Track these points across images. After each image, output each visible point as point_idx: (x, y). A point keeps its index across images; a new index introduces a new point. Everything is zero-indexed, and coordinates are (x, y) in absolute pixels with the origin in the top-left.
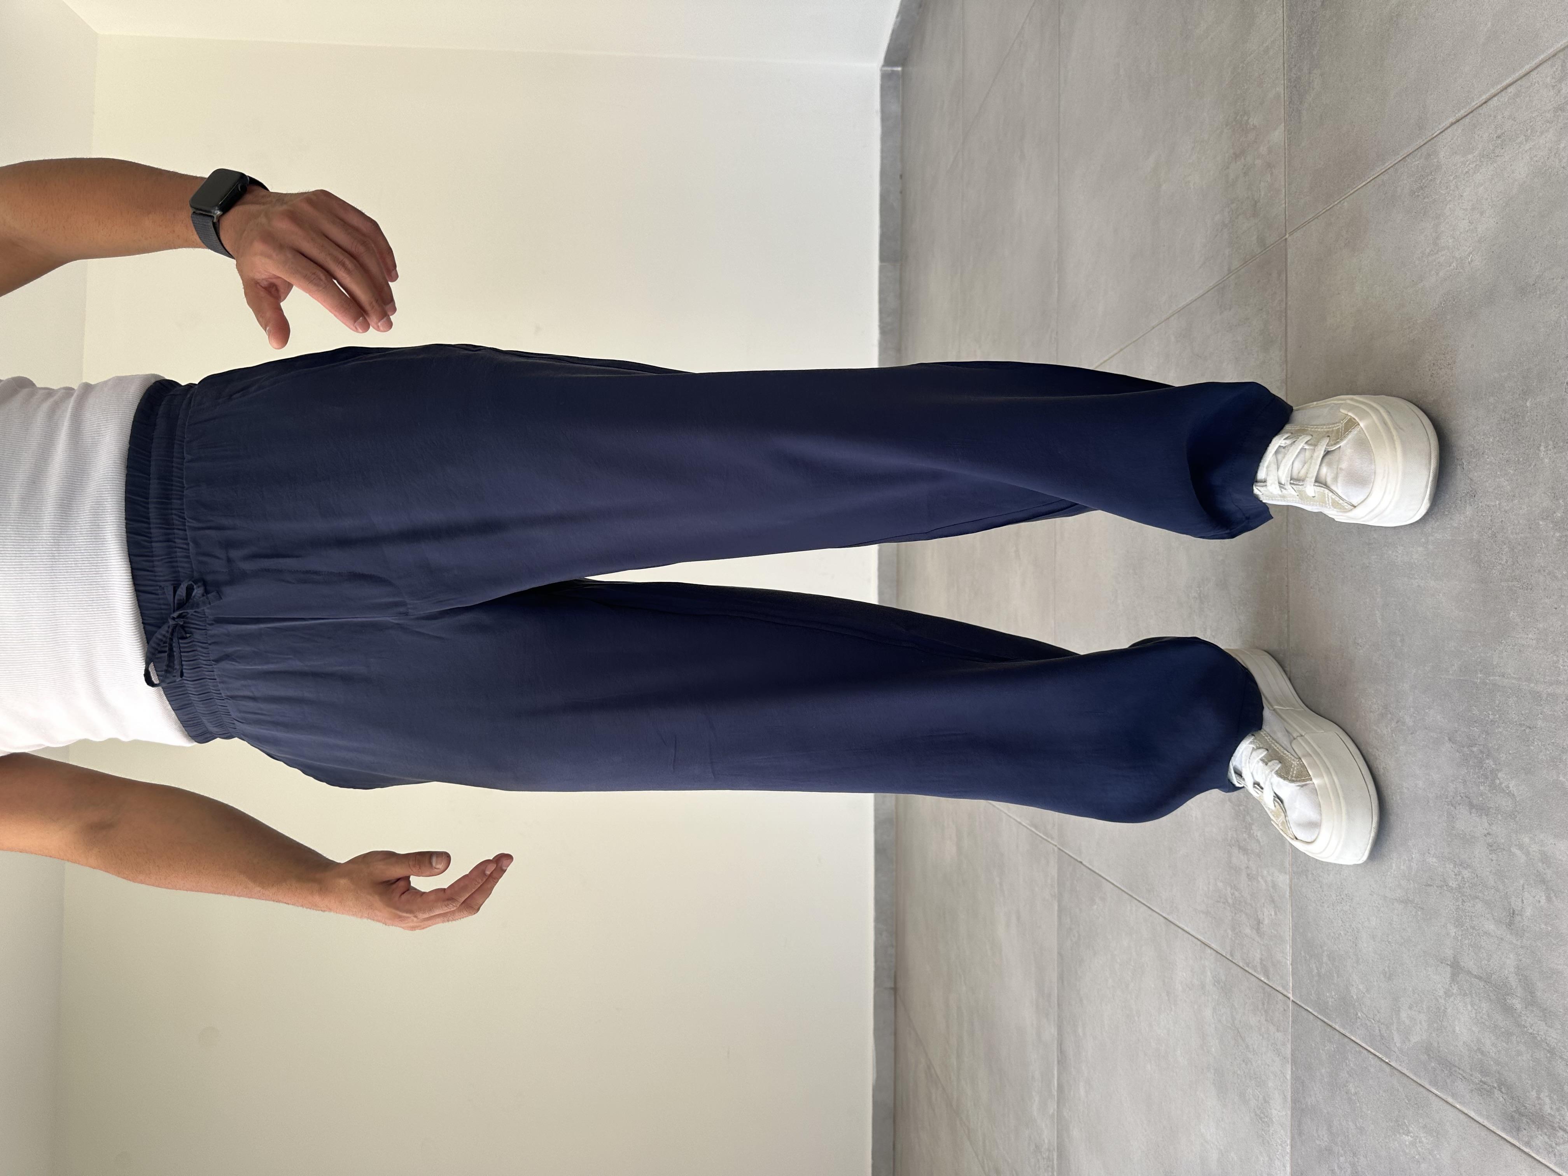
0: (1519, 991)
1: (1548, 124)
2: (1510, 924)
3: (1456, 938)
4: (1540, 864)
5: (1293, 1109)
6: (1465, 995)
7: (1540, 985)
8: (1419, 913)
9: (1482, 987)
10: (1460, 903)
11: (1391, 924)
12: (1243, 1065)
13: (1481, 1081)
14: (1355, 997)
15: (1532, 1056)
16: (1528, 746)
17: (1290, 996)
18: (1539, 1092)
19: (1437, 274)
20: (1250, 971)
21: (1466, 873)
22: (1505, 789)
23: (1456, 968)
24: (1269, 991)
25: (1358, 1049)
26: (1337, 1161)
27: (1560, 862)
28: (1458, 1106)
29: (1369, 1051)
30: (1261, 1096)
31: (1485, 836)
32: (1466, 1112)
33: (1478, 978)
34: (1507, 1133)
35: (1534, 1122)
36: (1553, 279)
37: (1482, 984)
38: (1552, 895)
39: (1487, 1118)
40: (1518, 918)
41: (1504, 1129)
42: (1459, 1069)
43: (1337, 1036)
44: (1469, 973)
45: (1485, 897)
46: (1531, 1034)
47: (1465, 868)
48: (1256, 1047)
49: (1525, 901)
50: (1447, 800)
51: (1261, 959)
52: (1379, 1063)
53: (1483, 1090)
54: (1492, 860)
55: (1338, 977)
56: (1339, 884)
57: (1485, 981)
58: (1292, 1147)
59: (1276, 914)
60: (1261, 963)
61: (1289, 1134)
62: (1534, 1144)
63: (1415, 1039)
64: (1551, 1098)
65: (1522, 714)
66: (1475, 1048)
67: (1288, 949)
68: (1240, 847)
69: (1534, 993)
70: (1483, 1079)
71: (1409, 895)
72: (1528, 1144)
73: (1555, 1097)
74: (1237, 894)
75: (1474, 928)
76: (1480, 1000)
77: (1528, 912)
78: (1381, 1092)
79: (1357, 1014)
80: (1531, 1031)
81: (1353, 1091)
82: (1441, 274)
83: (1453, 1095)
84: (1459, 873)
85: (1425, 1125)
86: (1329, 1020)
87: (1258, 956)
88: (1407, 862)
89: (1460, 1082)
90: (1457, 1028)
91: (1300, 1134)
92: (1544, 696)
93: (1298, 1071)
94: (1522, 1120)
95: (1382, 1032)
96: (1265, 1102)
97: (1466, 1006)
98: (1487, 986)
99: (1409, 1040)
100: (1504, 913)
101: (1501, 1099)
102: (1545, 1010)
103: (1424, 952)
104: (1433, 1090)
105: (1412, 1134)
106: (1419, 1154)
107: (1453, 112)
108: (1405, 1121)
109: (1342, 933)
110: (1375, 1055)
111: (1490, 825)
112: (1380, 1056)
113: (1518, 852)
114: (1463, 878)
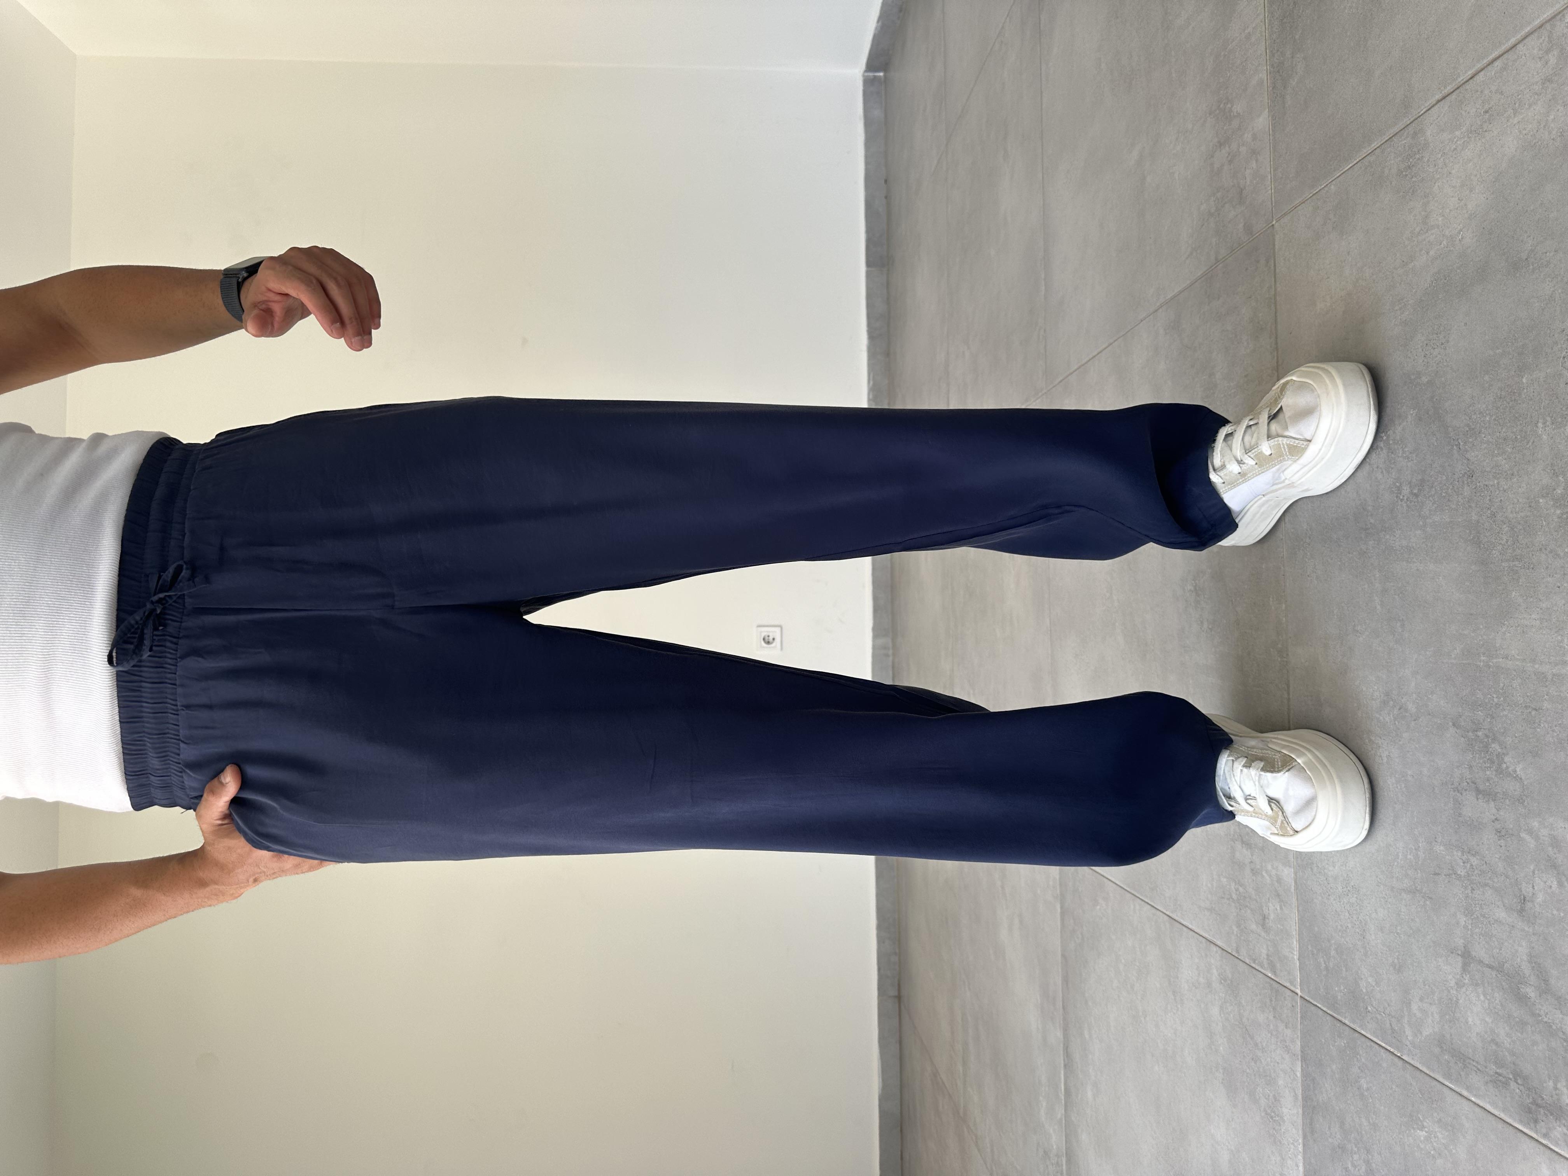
0: (1533, 980)
1: (1536, 96)
2: (1521, 911)
3: (1465, 927)
4: (1550, 849)
5: (1304, 1107)
6: (1477, 985)
7: (1554, 972)
8: (1428, 903)
9: (1494, 976)
10: (1469, 891)
11: (1399, 915)
12: (1253, 1064)
13: (1496, 1073)
14: (1364, 991)
15: (1548, 1045)
16: (1534, 728)
17: (1298, 991)
18: (1556, 1082)
19: (1428, 253)
20: (1257, 968)
21: (1475, 861)
22: (1512, 772)
23: (1467, 956)
24: (1277, 988)
25: (1369, 1043)
26: (1350, 1159)
28: (1473, 1099)
29: (1380, 1046)
30: (1271, 1095)
31: (1493, 822)
32: (1481, 1104)
33: (1490, 968)
34: (1524, 1125)
35: (1552, 1114)
36: (1546, 253)
37: (1494, 973)
39: (1504, 1111)
40: (1529, 905)
41: (1521, 1122)
42: (1473, 1060)
43: (1347, 1031)
44: (1481, 962)
45: (1495, 885)
46: (1546, 1022)
47: (1474, 855)
48: (1264, 1044)
49: (1536, 888)
50: (1453, 786)
51: (1268, 955)
52: (1391, 1057)
53: (1499, 1082)
54: (1501, 846)
55: (1347, 971)
56: (1346, 876)
57: (1498, 971)
58: (1304, 1145)
59: (1281, 908)
60: (1268, 959)
61: (1300, 1132)
62: (1553, 1137)
63: (1427, 1031)
65: (1528, 696)
66: (1489, 1039)
67: (1295, 944)
68: (1243, 842)
69: (1548, 981)
70: (1498, 1071)
71: (1417, 885)
72: (1545, 1136)
74: (1241, 889)
75: (1484, 917)
76: (1492, 990)
77: (1540, 898)
79: (1367, 1008)
80: (1545, 1020)
81: (1365, 1086)
82: (1432, 253)
83: (1468, 1088)
84: (1468, 861)
85: (1440, 1120)
86: (1338, 1014)
87: (1264, 952)
88: (1414, 851)
89: (1474, 1075)
90: (1470, 1020)
91: (1313, 1132)
92: (1550, 677)
93: (1308, 1067)
94: (1540, 1112)
95: (1393, 1026)
96: (1275, 1101)
97: (1478, 997)
98: (1499, 975)
99: (1421, 1033)
100: (1515, 900)
101: (1518, 1090)
102: (1560, 998)
103: (1434, 942)
104: (1447, 1083)
105: (1426, 1129)
106: (1434, 1149)
107: (1439, 88)
108: (1419, 1115)
109: (1350, 927)
110: (1386, 1049)
111: (1498, 811)
112: (1392, 1050)
113: (1527, 837)
114: (1471, 865)
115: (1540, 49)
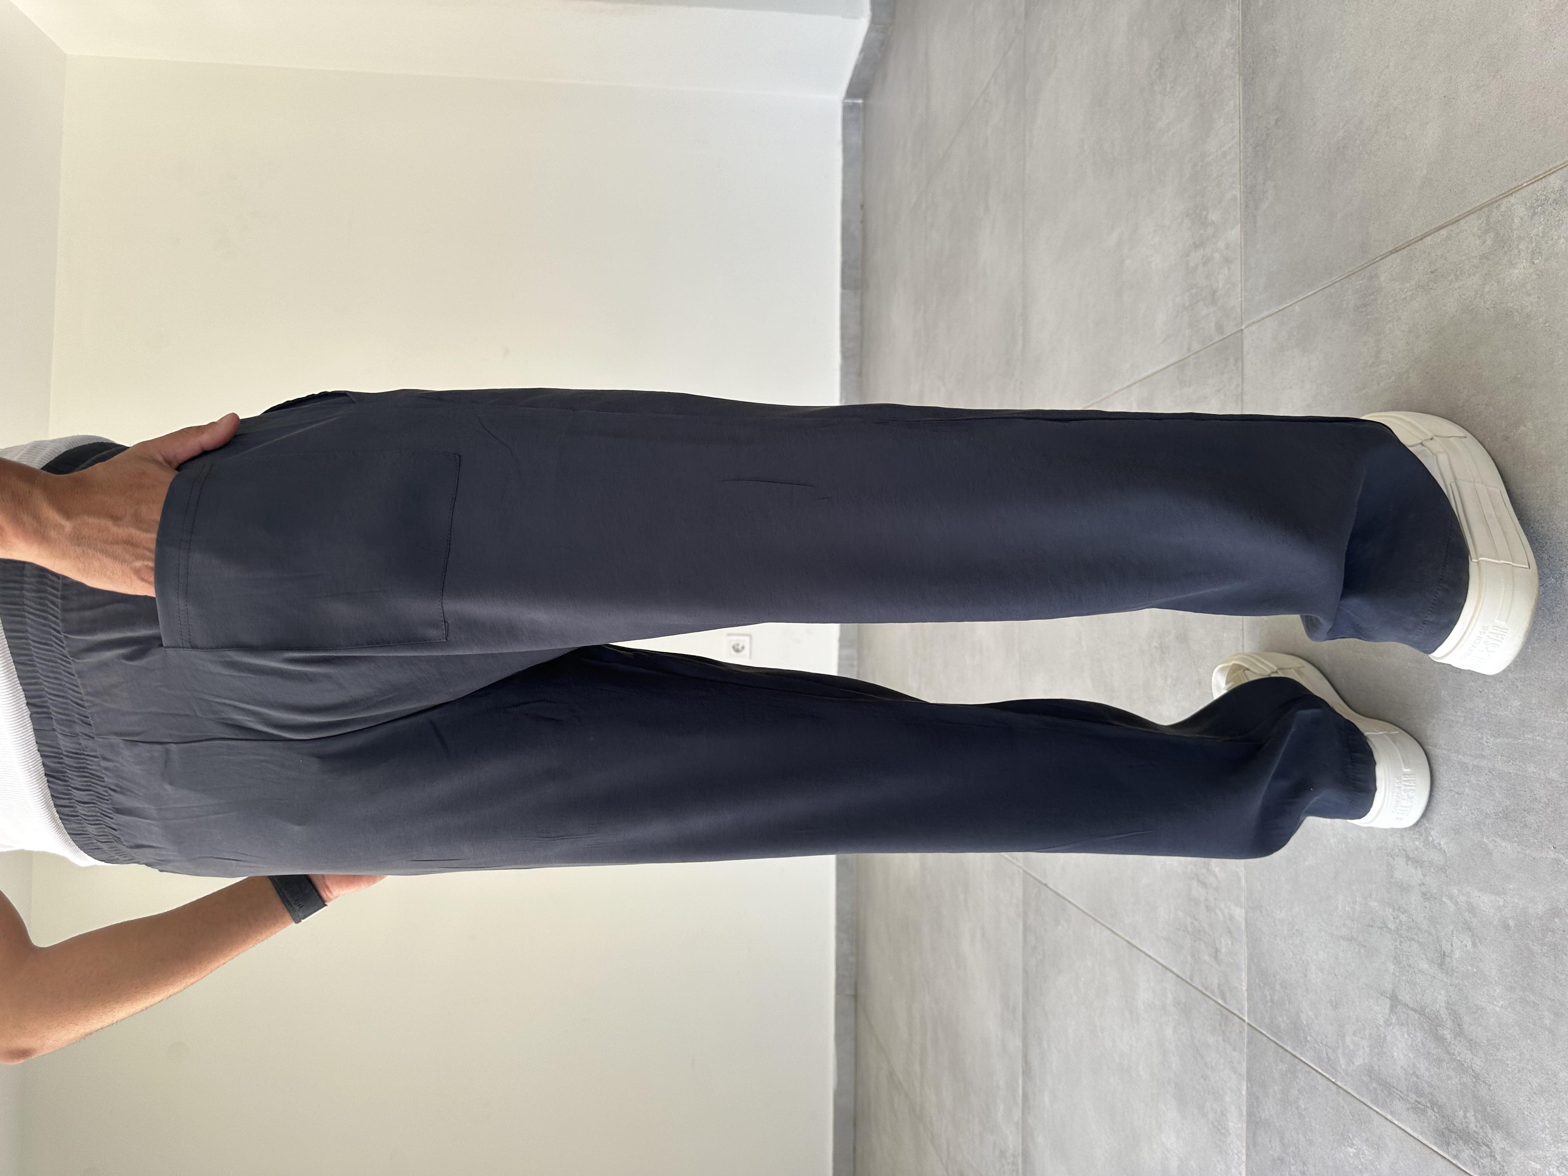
0: (1449, 1023)
1: (1475, 269)
2: (1441, 965)
3: (1394, 974)
4: (1467, 913)
5: (1248, 1122)
6: (1402, 1024)
7: (1467, 1019)
8: (1362, 950)
9: (1417, 1018)
10: (1398, 943)
11: (1337, 958)
12: (1202, 1080)
13: (1416, 1101)
14: (1305, 1022)
15: (1460, 1080)
16: (1457, 809)
17: (1246, 1019)
18: (1465, 1112)
19: (1378, 384)
20: (1208, 994)
21: (1403, 918)
22: (1437, 845)
23: (1394, 999)
24: (1226, 1014)
25: (1308, 1069)
26: (1288, 1169)
27: (1484, 913)
28: (1396, 1122)
29: (1317, 1071)
30: (1219, 1110)
31: (1420, 885)
32: (1403, 1127)
33: (1413, 1010)
34: (1439, 1147)
35: (1461, 1138)
36: (1479, 405)
37: (1417, 1016)
38: (1477, 941)
39: (1421, 1134)
40: (1448, 959)
41: (1436, 1144)
42: (1397, 1090)
43: (1289, 1057)
44: (1406, 1005)
45: (1420, 940)
46: (1459, 1061)
47: (1403, 913)
48: (1213, 1065)
49: (1454, 946)
50: (1386, 852)
51: (1219, 985)
52: (1326, 1082)
53: (1418, 1109)
54: (1426, 907)
55: (1289, 1003)
56: (1291, 920)
57: (1420, 1014)
58: (1247, 1156)
59: (1232, 944)
60: (1218, 988)
61: (1244, 1144)
62: (1461, 1157)
63: (1359, 1062)
64: (1476, 1118)
65: (1452, 781)
66: (1411, 1072)
67: (1244, 976)
68: (1199, 881)
69: (1462, 1025)
70: (1418, 1099)
71: (1353, 934)
72: (1456, 1157)
73: (1479, 1117)
74: (1196, 923)
75: (1410, 966)
76: (1415, 1030)
77: (1457, 955)
78: (1328, 1108)
79: (1306, 1038)
80: (1459, 1058)
81: (1303, 1106)
82: (1382, 384)
83: (1392, 1113)
84: (1398, 917)
85: (1367, 1139)
86: (1282, 1042)
87: (1216, 981)
88: (1351, 904)
89: (1398, 1102)
90: (1395, 1054)
91: (1255, 1145)
92: (1471, 768)
93: (1253, 1087)
94: (1451, 1136)
95: (1329, 1055)
96: (1222, 1115)
97: (1403, 1034)
98: (1421, 1018)
99: (1353, 1063)
100: (1436, 955)
101: (1434, 1117)
102: (1471, 1040)
103: (1367, 985)
104: (1374, 1107)
105: (1356, 1147)
106: (1362, 1165)
107: (1393, 243)
108: (1350, 1134)
109: (1293, 964)
110: (1323, 1075)
111: (1424, 877)
112: (1327, 1076)
113: (1448, 902)
114: (1400, 921)
115: (1479, 229)
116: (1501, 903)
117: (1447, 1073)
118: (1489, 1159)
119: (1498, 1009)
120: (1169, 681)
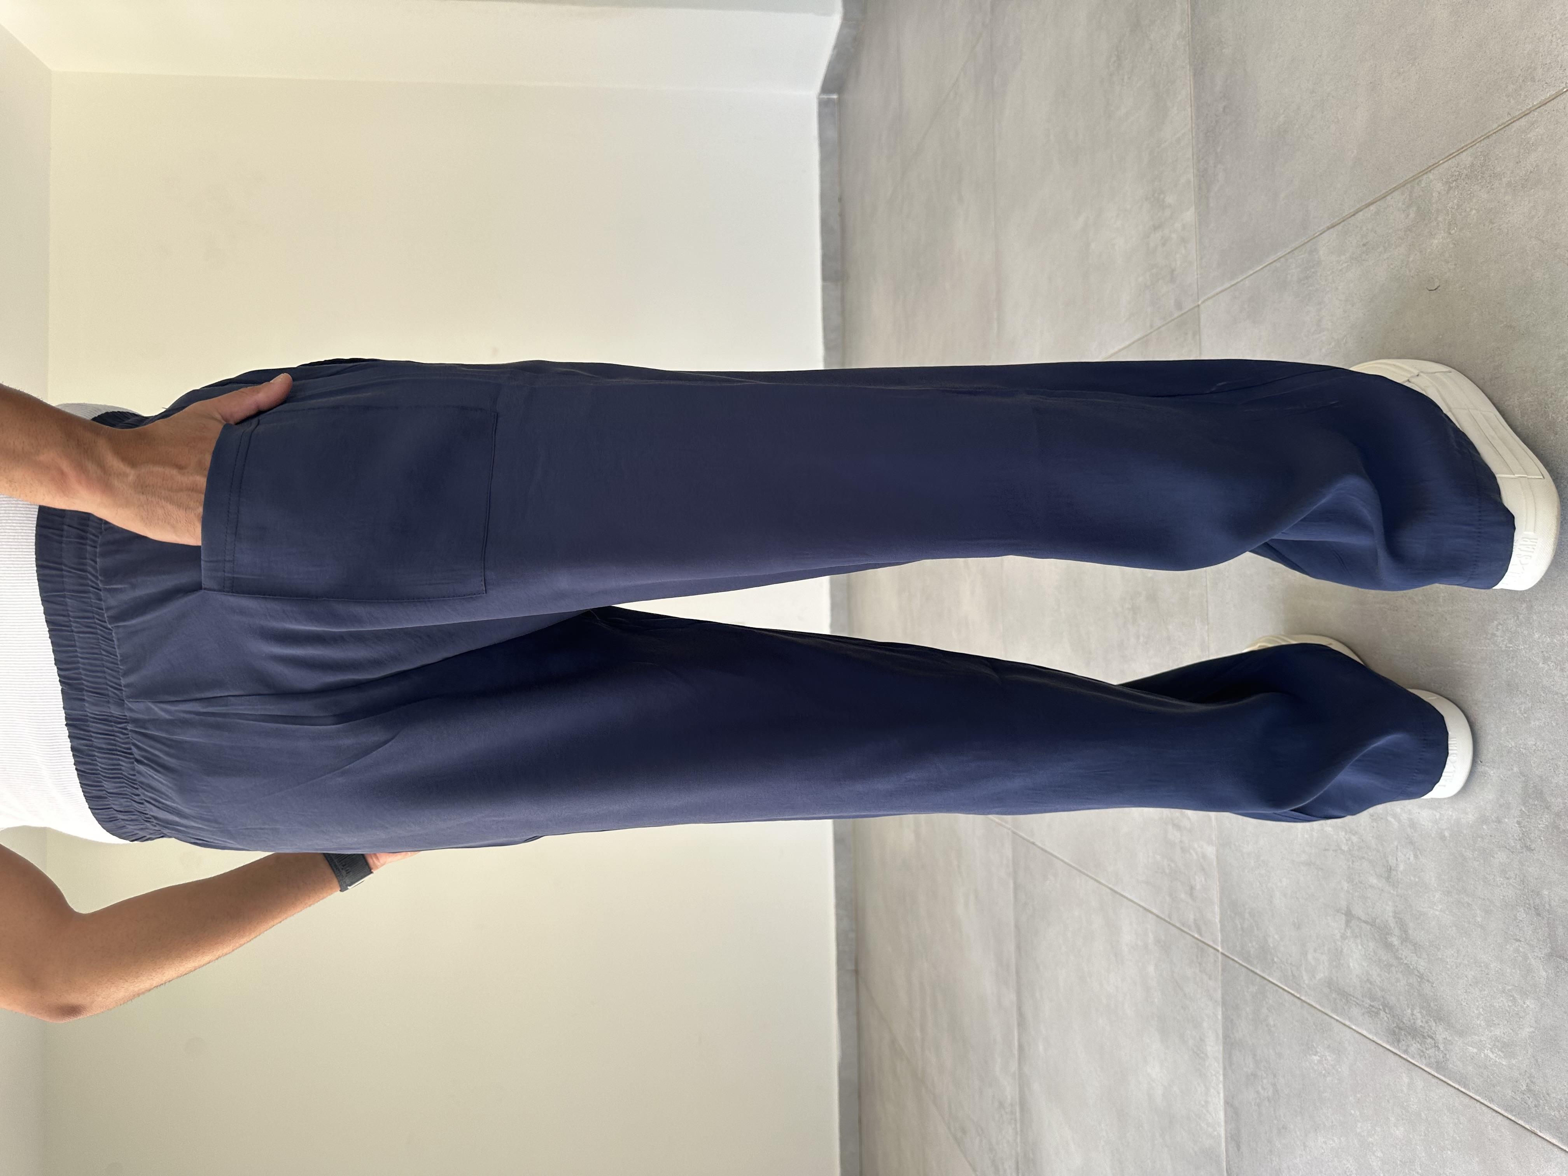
0: (1397, 932)
1: (1400, 241)
2: (1388, 878)
3: (1348, 891)
4: (1409, 829)
5: (1224, 1043)
6: (1356, 937)
7: (1411, 925)
8: (1320, 873)
9: (1369, 929)
10: (1350, 863)
11: (1298, 883)
12: (1182, 1011)
13: (1370, 1005)
14: (1271, 945)
15: (1407, 982)
17: (1220, 949)
18: (1412, 1010)
20: (1186, 930)
21: (1355, 839)
23: (1349, 915)
24: (1202, 946)
25: (1275, 988)
26: (1261, 1083)
27: (1423, 827)
28: (1354, 1027)
29: (1284, 989)
30: (1197, 1037)
32: (1360, 1031)
33: (1365, 923)
34: (1390, 1045)
35: (1410, 1034)
37: (1368, 927)
38: (1418, 853)
39: (1376, 1035)
40: (1394, 873)
41: (1388, 1042)
42: (1354, 997)
43: (1258, 978)
44: (1359, 919)
45: (1369, 858)
46: (1406, 964)
47: (1354, 835)
48: (1192, 995)
49: (1399, 860)
51: (1195, 920)
52: (1292, 998)
53: (1372, 1012)
54: (1374, 827)
55: (1257, 930)
57: (1371, 925)
58: (1224, 1075)
59: (1206, 880)
60: (1194, 923)
61: (1221, 1065)
62: (1410, 1051)
63: (1320, 976)
64: (1421, 1014)
66: (1365, 979)
67: (1217, 909)
69: (1407, 931)
70: (1372, 1004)
71: (1311, 859)
72: (1406, 1052)
73: (1424, 1012)
74: (1173, 865)
75: (1361, 883)
76: (1367, 940)
77: (1402, 867)
78: (1295, 1022)
79: (1273, 960)
80: (1405, 962)
81: (1272, 1023)
82: (1324, 350)
83: (1350, 1019)
84: (1350, 839)
85: (1329, 1045)
86: (1251, 965)
87: (1192, 917)
89: (1354, 1008)
90: (1351, 965)
91: (1231, 1064)
93: (1227, 1011)
94: (1401, 1033)
95: (1294, 973)
96: (1201, 1040)
97: (1357, 946)
98: (1372, 929)
99: (1315, 978)
100: (1384, 869)
101: (1386, 1018)
102: (1416, 944)
103: (1325, 904)
104: (1334, 1016)
105: (1319, 1054)
106: (1325, 1070)
107: (1330, 219)
108: (1314, 1044)
109: (1260, 893)
110: (1289, 992)
112: (1293, 992)
113: (1393, 820)
114: (1352, 842)
115: (1403, 204)
116: (1437, 817)
117: (1397, 976)
118: (1433, 1050)
119: (1437, 913)
120: (1142, 639)
